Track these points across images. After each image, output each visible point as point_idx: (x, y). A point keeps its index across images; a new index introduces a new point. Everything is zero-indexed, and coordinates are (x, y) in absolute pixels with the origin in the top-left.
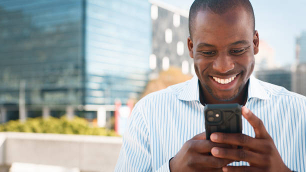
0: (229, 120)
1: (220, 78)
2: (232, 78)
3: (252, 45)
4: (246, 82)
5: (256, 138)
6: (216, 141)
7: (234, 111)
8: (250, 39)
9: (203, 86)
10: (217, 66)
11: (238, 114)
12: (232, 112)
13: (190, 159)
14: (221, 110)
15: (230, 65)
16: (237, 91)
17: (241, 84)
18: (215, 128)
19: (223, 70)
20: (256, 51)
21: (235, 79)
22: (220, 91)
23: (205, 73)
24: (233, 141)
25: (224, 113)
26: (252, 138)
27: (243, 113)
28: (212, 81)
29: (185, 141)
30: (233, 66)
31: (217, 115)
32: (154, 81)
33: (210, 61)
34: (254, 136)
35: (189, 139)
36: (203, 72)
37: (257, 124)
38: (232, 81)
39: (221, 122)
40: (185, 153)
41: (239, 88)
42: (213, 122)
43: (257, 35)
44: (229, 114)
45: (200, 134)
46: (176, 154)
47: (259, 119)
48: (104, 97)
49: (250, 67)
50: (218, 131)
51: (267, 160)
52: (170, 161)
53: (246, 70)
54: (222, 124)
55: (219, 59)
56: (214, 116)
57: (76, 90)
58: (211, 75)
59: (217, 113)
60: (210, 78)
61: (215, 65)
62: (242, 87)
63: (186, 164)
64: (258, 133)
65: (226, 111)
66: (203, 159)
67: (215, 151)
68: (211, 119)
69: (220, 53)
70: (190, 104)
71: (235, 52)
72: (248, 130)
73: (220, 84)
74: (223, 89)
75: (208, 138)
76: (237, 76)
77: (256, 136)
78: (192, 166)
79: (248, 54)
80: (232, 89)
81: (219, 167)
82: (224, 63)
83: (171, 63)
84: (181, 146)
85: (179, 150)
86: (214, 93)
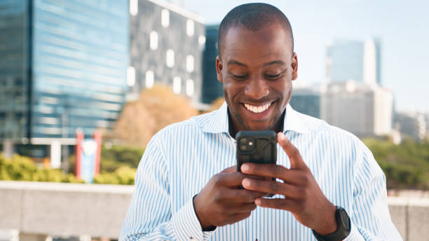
0: (264, 149)
1: (253, 105)
2: (266, 106)
3: (290, 69)
4: (282, 112)
5: (291, 169)
6: (248, 173)
7: (269, 138)
8: (288, 62)
9: (233, 115)
10: (249, 91)
11: (273, 142)
12: (267, 140)
13: (217, 194)
14: (256, 137)
15: (264, 89)
16: (272, 123)
17: (277, 114)
18: (247, 157)
19: (257, 96)
20: (294, 77)
21: (269, 107)
22: (253, 121)
23: (235, 99)
24: (265, 171)
25: (258, 141)
26: (286, 169)
27: (279, 140)
28: (244, 109)
29: (211, 176)
30: (268, 92)
31: (251, 144)
32: (133, 104)
33: (243, 86)
34: (289, 167)
35: (215, 173)
36: (233, 98)
37: (293, 154)
38: (266, 110)
39: (255, 151)
40: (212, 187)
41: (275, 118)
42: (245, 151)
43: (296, 58)
44: (263, 142)
45: (231, 167)
46: (200, 190)
47: (295, 148)
48: (60, 126)
49: (287, 94)
50: (251, 161)
51: (302, 192)
52: (194, 198)
53: (282, 98)
54: (256, 153)
55: (252, 83)
56: (247, 144)
57: (19, 115)
58: (242, 101)
59: (250, 141)
60: (241, 105)
61: (248, 90)
62: (278, 118)
63: (212, 199)
64: (293, 162)
65: (261, 139)
66: (233, 194)
67: (246, 183)
68: (244, 148)
69: (253, 76)
70: (213, 136)
71: (270, 76)
72: (283, 159)
73: (252, 112)
74: (256, 119)
75: (239, 170)
76: (273, 103)
77: (291, 166)
78: (219, 201)
79: (285, 79)
80: (266, 120)
81: (251, 201)
82: (257, 89)
83: (156, 78)
84: (207, 181)
85: (204, 186)
86: (246, 124)
